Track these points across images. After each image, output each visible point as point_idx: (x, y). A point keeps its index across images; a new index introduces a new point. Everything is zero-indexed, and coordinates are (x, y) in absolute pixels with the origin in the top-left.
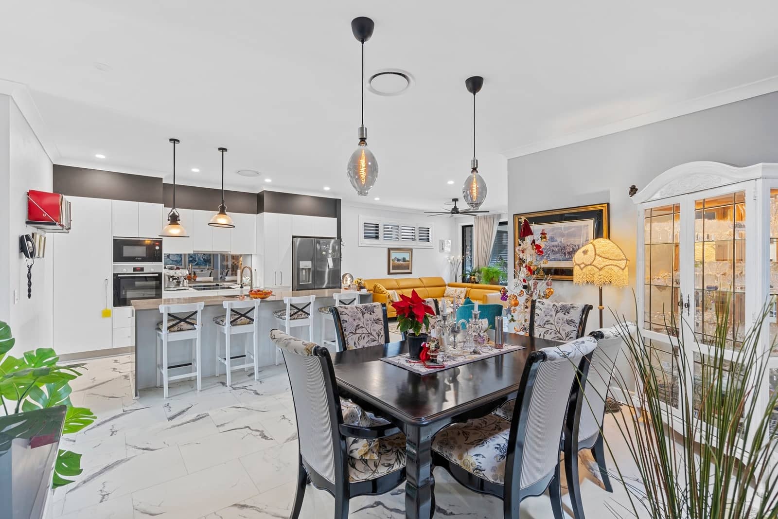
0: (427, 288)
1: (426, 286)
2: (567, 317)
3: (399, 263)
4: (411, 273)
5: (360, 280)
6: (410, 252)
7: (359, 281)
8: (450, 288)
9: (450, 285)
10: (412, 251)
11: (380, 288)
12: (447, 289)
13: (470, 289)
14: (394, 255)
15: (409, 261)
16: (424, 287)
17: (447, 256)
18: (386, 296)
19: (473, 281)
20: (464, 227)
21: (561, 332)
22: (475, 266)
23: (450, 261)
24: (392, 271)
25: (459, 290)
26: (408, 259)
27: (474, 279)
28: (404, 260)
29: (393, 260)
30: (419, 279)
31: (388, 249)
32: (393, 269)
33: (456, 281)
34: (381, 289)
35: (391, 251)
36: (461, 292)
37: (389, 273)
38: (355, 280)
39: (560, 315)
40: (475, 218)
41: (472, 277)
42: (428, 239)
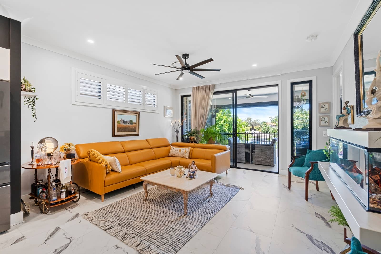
0: (154, 149)
1: (152, 147)
3: (125, 125)
4: (138, 135)
5: (70, 145)
6: (137, 115)
7: (67, 147)
8: (173, 147)
9: (173, 145)
10: (139, 114)
11: (96, 155)
12: (172, 149)
13: (192, 148)
14: (119, 117)
15: (136, 124)
16: (151, 148)
17: (169, 120)
18: (102, 167)
19: (193, 140)
20: (183, 97)
22: (193, 128)
23: (172, 124)
24: (117, 133)
25: (183, 149)
26: (135, 121)
27: (193, 139)
28: (131, 122)
29: (118, 122)
30: (146, 140)
31: (113, 110)
32: (118, 131)
33: (177, 141)
34: (96, 157)
35: (116, 113)
36: (186, 152)
37: (114, 135)
38: (61, 145)
40: (193, 89)
41: (192, 138)
42: (154, 104)
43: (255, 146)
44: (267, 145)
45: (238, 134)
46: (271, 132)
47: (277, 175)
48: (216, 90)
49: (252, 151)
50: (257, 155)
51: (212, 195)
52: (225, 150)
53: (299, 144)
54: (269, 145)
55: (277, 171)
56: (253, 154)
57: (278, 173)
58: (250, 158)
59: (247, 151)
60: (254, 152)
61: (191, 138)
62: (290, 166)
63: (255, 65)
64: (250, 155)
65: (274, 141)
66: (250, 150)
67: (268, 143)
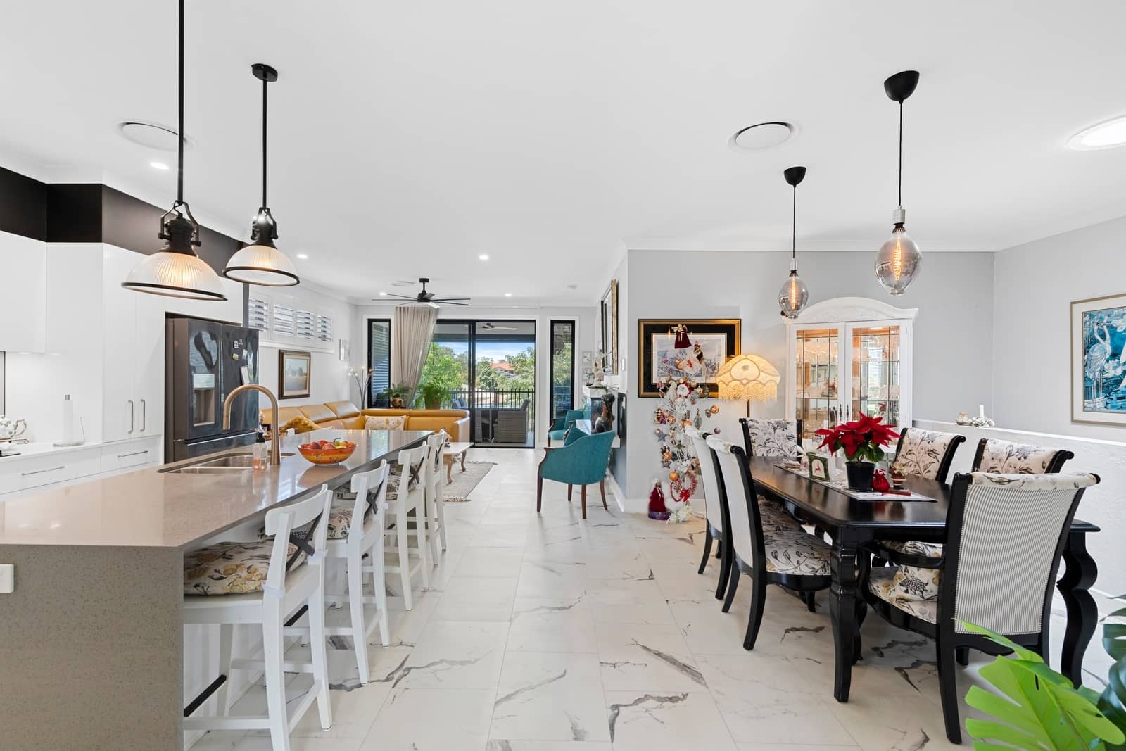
2: (786, 433)
4: (308, 396)
6: (308, 359)
9: (368, 414)
10: (310, 357)
12: (370, 420)
13: (407, 417)
15: (307, 374)
19: (399, 405)
20: (370, 321)
21: (784, 448)
23: (350, 374)
24: (285, 393)
25: (393, 419)
26: (305, 370)
27: (400, 401)
28: (300, 372)
29: (286, 373)
31: (280, 351)
32: (286, 389)
35: (284, 357)
36: (398, 423)
37: (281, 397)
39: (779, 431)
40: (396, 310)
41: (398, 400)
42: (324, 336)
43: (499, 412)
44: (515, 410)
45: (476, 394)
46: (509, 389)
47: (532, 450)
48: (440, 317)
49: (493, 422)
50: (501, 428)
51: (464, 470)
52: (464, 417)
53: (560, 406)
54: (519, 410)
55: (532, 446)
56: (495, 425)
57: (534, 448)
58: (490, 432)
59: (486, 421)
60: (497, 423)
61: (395, 401)
62: (550, 431)
63: (508, 295)
64: (490, 428)
65: (527, 402)
66: (490, 419)
67: (517, 407)
